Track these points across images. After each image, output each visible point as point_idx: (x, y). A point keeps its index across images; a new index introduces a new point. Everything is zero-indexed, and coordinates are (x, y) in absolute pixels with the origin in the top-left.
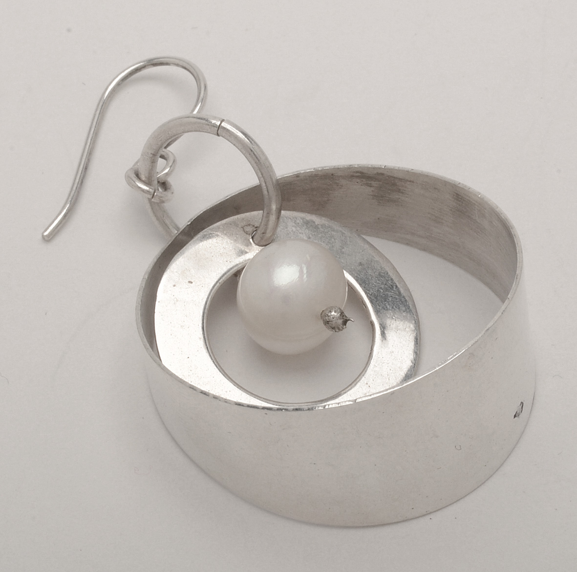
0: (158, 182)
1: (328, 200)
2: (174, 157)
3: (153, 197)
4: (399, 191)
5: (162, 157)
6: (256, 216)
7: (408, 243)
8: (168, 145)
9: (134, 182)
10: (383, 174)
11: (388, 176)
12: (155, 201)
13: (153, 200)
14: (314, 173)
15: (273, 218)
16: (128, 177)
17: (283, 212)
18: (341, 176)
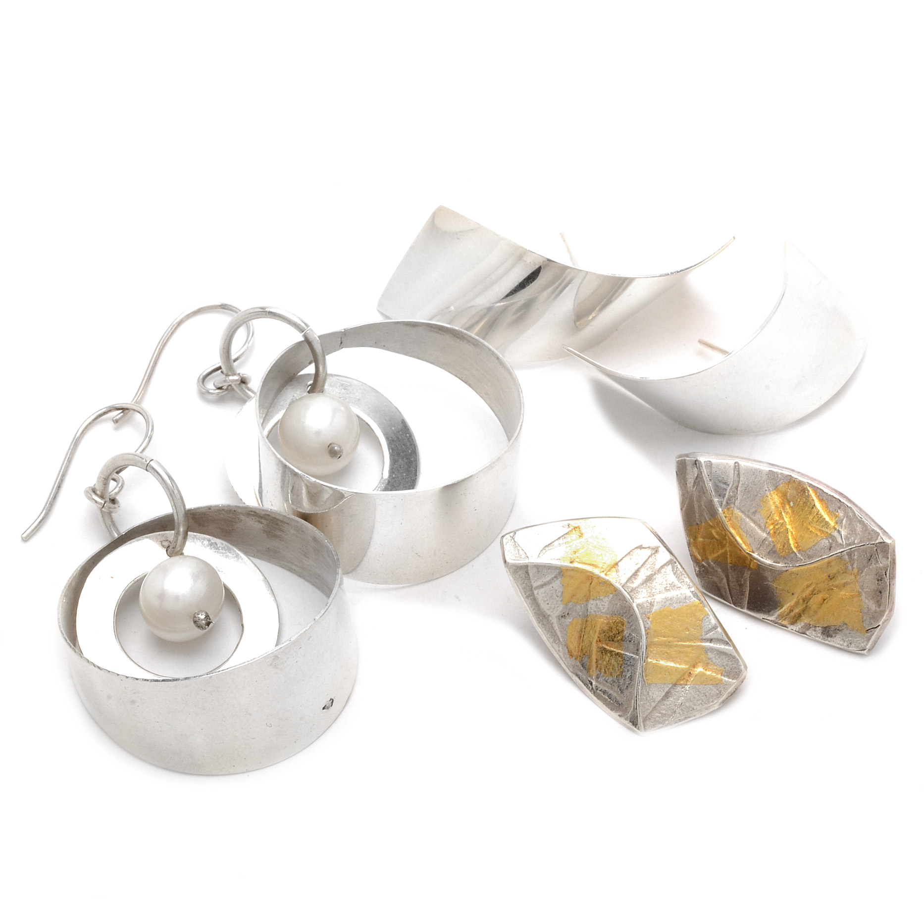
0: (110, 499)
1: (233, 530)
2: (123, 481)
3: (103, 507)
4: (280, 530)
5: (114, 480)
6: (170, 534)
7: (290, 570)
8: (120, 471)
9: (91, 495)
10: (269, 515)
11: (273, 517)
12: (105, 510)
13: (103, 509)
14: (221, 508)
15: (180, 538)
16: (86, 492)
17: (189, 533)
18: (241, 513)
